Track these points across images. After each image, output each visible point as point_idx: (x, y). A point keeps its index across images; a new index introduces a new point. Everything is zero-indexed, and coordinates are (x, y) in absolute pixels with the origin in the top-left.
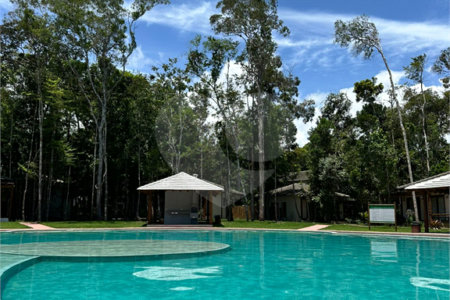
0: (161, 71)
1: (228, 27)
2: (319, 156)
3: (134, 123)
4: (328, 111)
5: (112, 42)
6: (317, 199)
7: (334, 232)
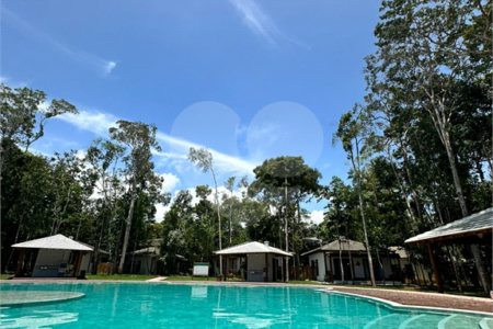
0: (62, 156)
1: (122, 137)
2: (169, 230)
3: (25, 192)
4: (178, 201)
5: (20, 128)
6: (163, 259)
7: (169, 283)
